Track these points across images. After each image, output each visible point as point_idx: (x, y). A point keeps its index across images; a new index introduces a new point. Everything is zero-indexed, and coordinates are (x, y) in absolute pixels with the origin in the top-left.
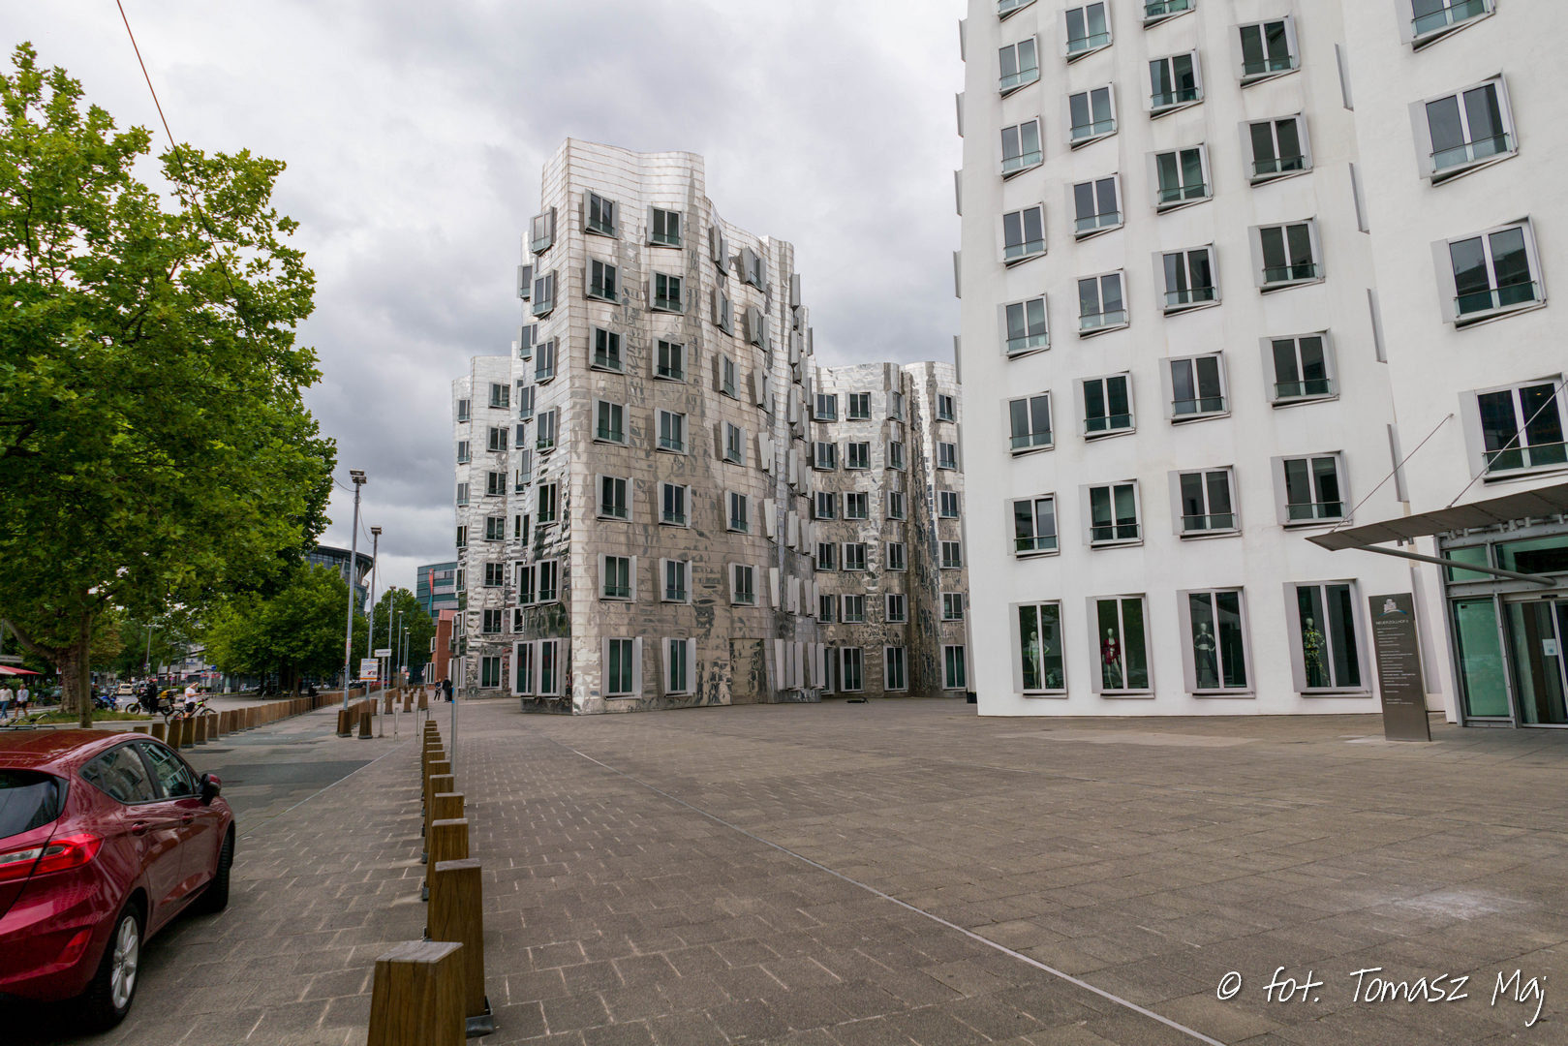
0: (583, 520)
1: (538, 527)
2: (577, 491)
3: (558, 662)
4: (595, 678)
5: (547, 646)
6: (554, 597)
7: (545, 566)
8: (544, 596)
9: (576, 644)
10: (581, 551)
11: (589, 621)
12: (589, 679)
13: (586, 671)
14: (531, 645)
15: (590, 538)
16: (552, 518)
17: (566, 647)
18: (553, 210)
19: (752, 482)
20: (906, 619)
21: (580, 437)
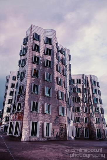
0: (28, 93)
2: (28, 87)
3: (19, 127)
4: (28, 131)
6: (20, 111)
8: (18, 110)
9: (24, 122)
10: (27, 100)
11: (28, 116)
12: (26, 132)
13: (26, 130)
14: (13, 122)
15: (29, 97)
16: (22, 93)
17: (21, 123)
18: (28, 37)
19: (64, 90)
20: (88, 123)
21: (29, 76)
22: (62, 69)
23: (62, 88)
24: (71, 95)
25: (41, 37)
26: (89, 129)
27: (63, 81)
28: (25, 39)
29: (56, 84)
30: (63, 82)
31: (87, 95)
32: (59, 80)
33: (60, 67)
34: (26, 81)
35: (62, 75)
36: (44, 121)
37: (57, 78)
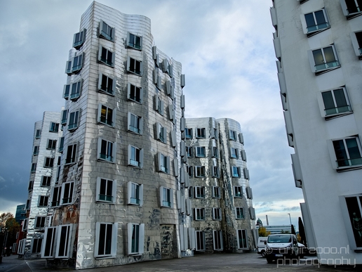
0: (90, 160)
1: (65, 166)
2: (87, 146)
3: (70, 237)
4: (91, 246)
5: (64, 229)
6: (70, 201)
7: (67, 186)
8: (65, 201)
9: (81, 227)
10: (88, 176)
11: (89, 213)
12: (87, 247)
13: (85, 243)
14: (55, 229)
15: (93, 169)
16: (73, 161)
17: (75, 229)
18: (85, 30)
19: (169, 151)
20: (221, 219)
21: (91, 121)
22: (166, 106)
23: (166, 147)
24: (185, 163)
25: (116, 31)
26: (223, 231)
27: (168, 132)
28: (77, 35)
29: (152, 139)
30: (168, 135)
31: (219, 161)
32: (159, 131)
33: (160, 102)
34: (84, 133)
35: (166, 119)
36: (128, 221)
37: (155, 126)
